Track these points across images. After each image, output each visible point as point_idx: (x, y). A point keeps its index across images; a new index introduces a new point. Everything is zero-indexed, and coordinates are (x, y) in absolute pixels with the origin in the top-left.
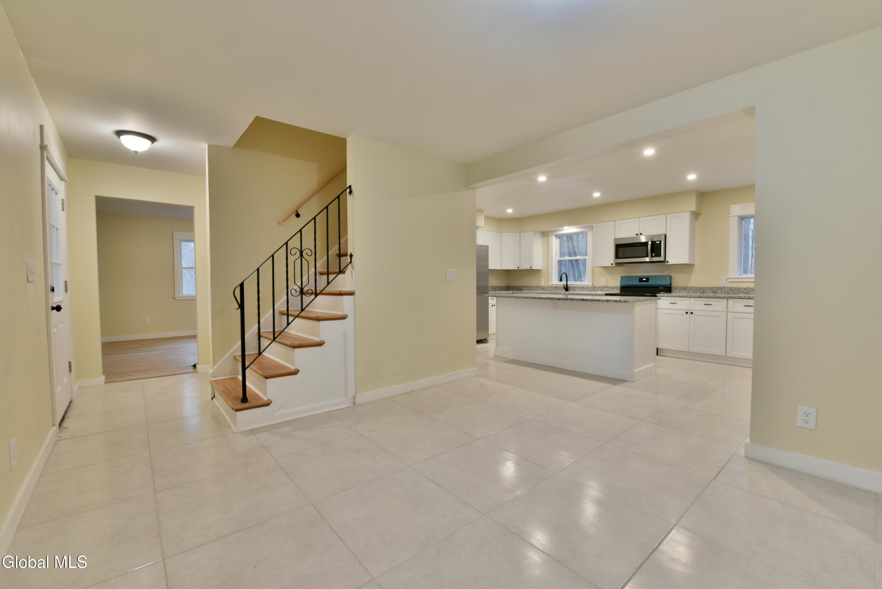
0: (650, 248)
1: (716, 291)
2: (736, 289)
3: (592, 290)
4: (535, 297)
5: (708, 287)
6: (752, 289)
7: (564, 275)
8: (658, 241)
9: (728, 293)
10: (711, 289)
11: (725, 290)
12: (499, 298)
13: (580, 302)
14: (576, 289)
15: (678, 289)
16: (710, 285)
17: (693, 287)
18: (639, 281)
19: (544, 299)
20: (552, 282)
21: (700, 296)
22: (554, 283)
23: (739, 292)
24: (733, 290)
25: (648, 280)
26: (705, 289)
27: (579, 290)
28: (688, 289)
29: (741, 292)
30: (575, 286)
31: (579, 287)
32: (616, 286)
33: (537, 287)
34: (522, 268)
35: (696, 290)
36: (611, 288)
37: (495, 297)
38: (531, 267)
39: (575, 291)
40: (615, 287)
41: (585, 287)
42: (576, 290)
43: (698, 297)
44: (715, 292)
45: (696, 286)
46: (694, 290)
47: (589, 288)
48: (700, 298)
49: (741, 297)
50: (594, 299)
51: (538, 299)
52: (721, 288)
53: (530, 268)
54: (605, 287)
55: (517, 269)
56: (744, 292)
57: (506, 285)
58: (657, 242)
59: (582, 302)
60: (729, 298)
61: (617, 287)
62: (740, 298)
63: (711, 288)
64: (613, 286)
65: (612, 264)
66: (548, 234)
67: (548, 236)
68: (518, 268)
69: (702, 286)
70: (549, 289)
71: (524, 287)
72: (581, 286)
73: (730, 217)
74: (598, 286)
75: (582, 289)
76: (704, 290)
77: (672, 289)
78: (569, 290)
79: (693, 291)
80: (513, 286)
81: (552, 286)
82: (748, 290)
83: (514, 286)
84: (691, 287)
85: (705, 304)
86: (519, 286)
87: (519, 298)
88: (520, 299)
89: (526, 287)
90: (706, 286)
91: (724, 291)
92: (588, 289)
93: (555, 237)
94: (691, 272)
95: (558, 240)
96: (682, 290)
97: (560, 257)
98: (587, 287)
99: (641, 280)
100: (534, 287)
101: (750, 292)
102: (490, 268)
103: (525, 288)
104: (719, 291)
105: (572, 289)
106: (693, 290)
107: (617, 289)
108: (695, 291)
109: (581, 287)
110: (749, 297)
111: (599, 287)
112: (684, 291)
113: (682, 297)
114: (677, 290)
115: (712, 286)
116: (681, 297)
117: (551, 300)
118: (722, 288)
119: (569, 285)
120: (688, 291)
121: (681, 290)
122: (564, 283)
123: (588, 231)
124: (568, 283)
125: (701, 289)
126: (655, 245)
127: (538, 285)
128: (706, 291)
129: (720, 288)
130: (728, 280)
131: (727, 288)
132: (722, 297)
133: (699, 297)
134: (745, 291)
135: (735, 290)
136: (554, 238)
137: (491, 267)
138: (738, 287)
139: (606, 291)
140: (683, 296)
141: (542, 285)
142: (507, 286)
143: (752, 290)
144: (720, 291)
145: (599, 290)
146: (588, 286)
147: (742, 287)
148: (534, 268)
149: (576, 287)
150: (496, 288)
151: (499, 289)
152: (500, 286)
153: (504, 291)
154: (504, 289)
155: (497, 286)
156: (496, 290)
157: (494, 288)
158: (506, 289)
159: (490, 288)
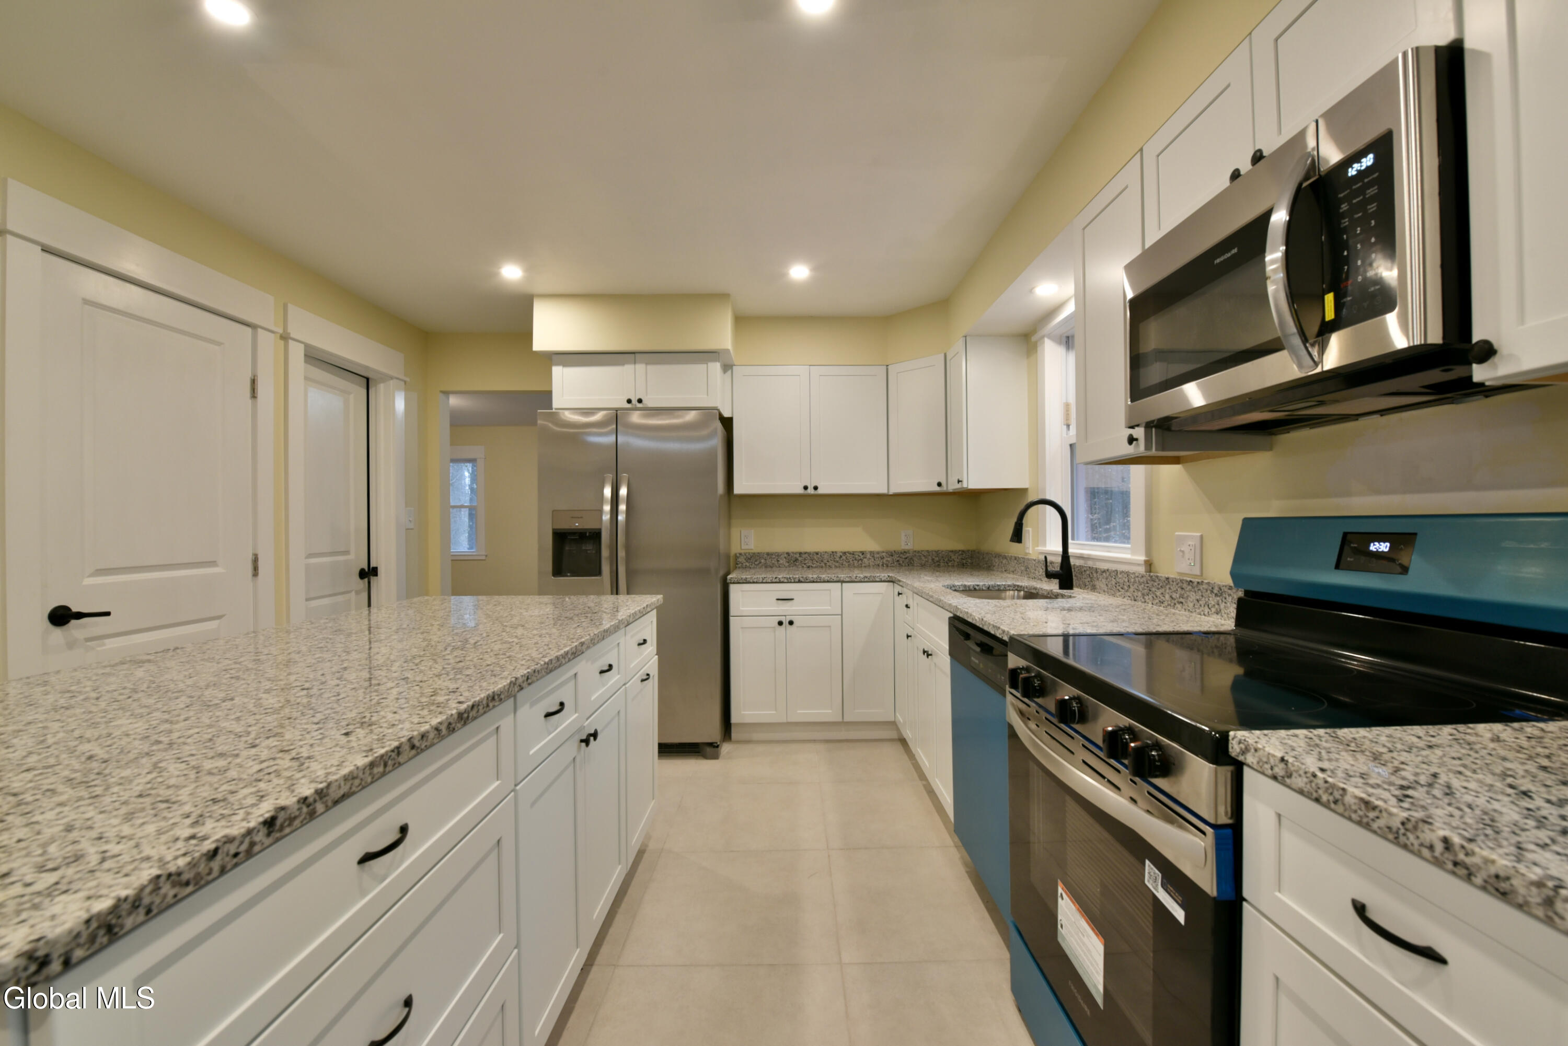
54: (1191, 583)
65: (1131, 440)
66: (1035, 339)
67: (1036, 348)
68: (939, 484)
70: (1037, 573)
74: (1174, 572)
95: (1072, 356)
136: (1050, 351)
141: (1029, 552)
150: (911, 558)
151: (930, 561)
152: (932, 551)
153: (954, 571)
154: (956, 563)
155: (915, 551)
156: (911, 563)
157: (904, 557)
158: (964, 561)
159: (878, 556)
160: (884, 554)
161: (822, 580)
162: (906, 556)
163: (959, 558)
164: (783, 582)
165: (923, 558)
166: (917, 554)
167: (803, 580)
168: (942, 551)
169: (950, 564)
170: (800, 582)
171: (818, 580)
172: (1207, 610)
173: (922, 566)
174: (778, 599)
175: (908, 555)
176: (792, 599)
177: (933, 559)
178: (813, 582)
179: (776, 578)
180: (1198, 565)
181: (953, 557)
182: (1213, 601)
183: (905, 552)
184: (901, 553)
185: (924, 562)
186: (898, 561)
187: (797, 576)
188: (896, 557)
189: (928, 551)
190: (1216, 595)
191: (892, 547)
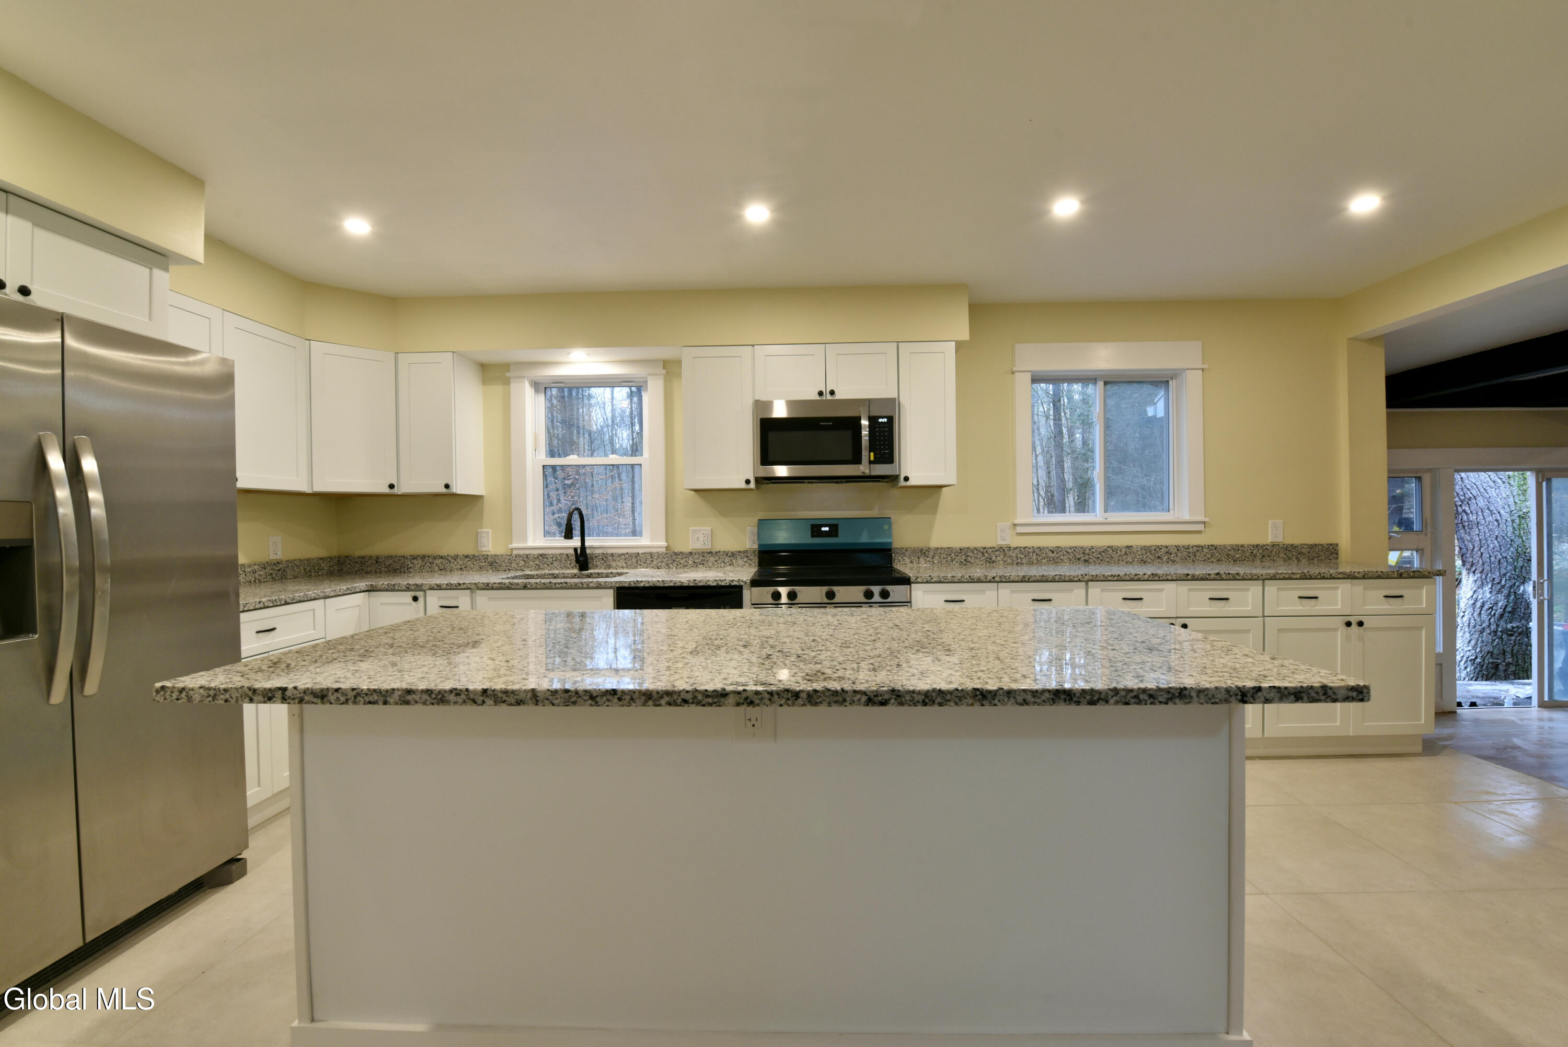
0: (867, 438)
1: (994, 558)
2: (1034, 552)
3: (667, 565)
4: (668, 693)
5: (976, 549)
6: (1066, 551)
7: (576, 516)
8: (883, 417)
9: (1019, 560)
10: (984, 551)
11: (1013, 554)
12: (314, 711)
13: (1048, 709)
14: (614, 560)
15: (907, 554)
16: (980, 544)
17: (942, 549)
18: (813, 536)
19: (751, 703)
20: (525, 540)
21: (1024, 577)
22: (530, 544)
23: (1039, 558)
24: (1029, 553)
25: (834, 529)
26: (969, 554)
27: (625, 565)
28: (931, 554)
29: (1045, 558)
30: (610, 551)
31: (623, 554)
32: (741, 550)
33: (467, 557)
34: (408, 486)
35: (950, 555)
36: (727, 555)
37: (284, 699)
38: (447, 486)
39: (609, 567)
40: (740, 552)
41: (642, 554)
42: (613, 564)
43: (1019, 579)
44: (990, 559)
45: (950, 546)
46: (945, 556)
47: (659, 557)
48: (1025, 582)
49: (1119, 575)
50: (1144, 691)
51: (693, 709)
52: (1004, 550)
53: (444, 490)
54: (710, 553)
55: (387, 490)
56: (1050, 557)
57: (335, 553)
58: (880, 420)
59: (1062, 709)
60: (1092, 581)
61: (744, 552)
62: (1116, 578)
63: (982, 550)
64: (733, 550)
65: (748, 482)
66: (508, 374)
67: (507, 382)
68: (392, 486)
69: (964, 545)
70: (514, 565)
71: (414, 558)
72: (630, 551)
73: (1016, 373)
74: (686, 549)
75: (634, 560)
76: (968, 556)
77: (893, 555)
78: (590, 565)
79: (944, 558)
80: (362, 557)
81: (527, 552)
82: (1057, 553)
83: (371, 557)
84: (938, 548)
85: (1034, 600)
86: (391, 557)
87: (519, 703)
88: (529, 710)
89: (423, 557)
90: (972, 545)
91: (1010, 557)
92: (655, 562)
93: (531, 385)
94: (934, 509)
95: (541, 398)
96: (916, 558)
97: (552, 454)
98: (651, 554)
99: (815, 530)
100: (456, 557)
101: (1062, 557)
102: (240, 484)
103: (418, 563)
104: (999, 558)
105: (599, 563)
106: (943, 556)
107: (745, 560)
108: (947, 558)
109: (631, 555)
110: (1136, 575)
111: (691, 553)
112: (922, 560)
113: (979, 581)
114: (905, 558)
115: (984, 546)
116: (976, 582)
117: (809, 708)
118: (1006, 549)
119: (591, 548)
120: (931, 560)
121: (915, 556)
122: (576, 542)
123: (649, 375)
124: (587, 544)
125: (960, 553)
126: (877, 429)
127: (470, 551)
128: (971, 557)
129: (1001, 549)
130: (1014, 529)
131: (1017, 548)
132: (1076, 579)
133: (1022, 581)
134: (1050, 554)
135: (1031, 554)
136: (529, 391)
137: (247, 478)
138: (1038, 546)
139: (711, 564)
140: (983, 578)
141: (484, 549)
142: (339, 557)
143: (1065, 553)
144: (1002, 556)
145: (690, 562)
146: (654, 550)
147: (1045, 547)
148: (459, 488)
149: (612, 555)
150: (284, 570)
151: (302, 571)
152: (304, 560)
153: (324, 580)
154: (325, 571)
155: (288, 561)
156: (284, 576)
157: (277, 569)
158: (332, 569)
159: (249, 569)
160: (256, 567)
161: (309, 599)
162: (279, 568)
163: (328, 565)
164: (268, 607)
165: (296, 568)
166: (290, 565)
167: (290, 601)
168: (313, 559)
169: (320, 574)
170: (286, 603)
171: (306, 599)
172: (723, 565)
173: (295, 578)
174: (258, 632)
175: (281, 566)
176: (274, 629)
177: (305, 569)
178: (300, 601)
179: (260, 602)
180: (710, 543)
181: (323, 565)
182: (727, 560)
183: (278, 563)
184: (274, 564)
185: (296, 573)
186: (271, 574)
187: (284, 597)
188: (268, 570)
189: (300, 560)
190: (730, 557)
191: (264, 558)
